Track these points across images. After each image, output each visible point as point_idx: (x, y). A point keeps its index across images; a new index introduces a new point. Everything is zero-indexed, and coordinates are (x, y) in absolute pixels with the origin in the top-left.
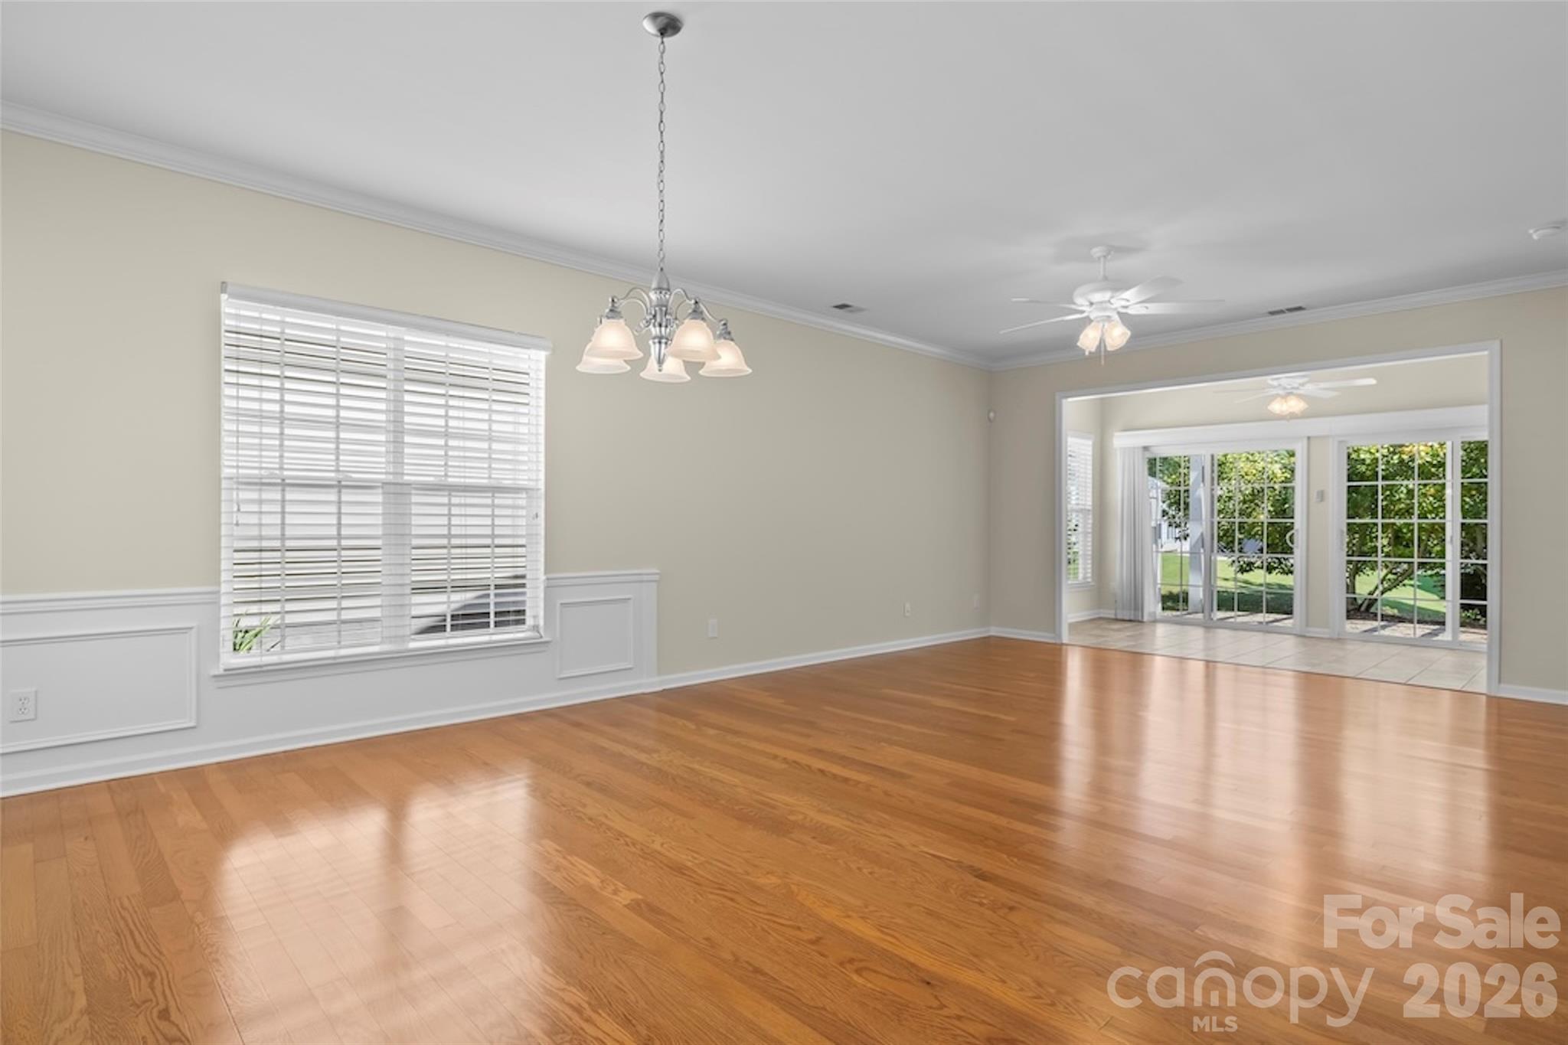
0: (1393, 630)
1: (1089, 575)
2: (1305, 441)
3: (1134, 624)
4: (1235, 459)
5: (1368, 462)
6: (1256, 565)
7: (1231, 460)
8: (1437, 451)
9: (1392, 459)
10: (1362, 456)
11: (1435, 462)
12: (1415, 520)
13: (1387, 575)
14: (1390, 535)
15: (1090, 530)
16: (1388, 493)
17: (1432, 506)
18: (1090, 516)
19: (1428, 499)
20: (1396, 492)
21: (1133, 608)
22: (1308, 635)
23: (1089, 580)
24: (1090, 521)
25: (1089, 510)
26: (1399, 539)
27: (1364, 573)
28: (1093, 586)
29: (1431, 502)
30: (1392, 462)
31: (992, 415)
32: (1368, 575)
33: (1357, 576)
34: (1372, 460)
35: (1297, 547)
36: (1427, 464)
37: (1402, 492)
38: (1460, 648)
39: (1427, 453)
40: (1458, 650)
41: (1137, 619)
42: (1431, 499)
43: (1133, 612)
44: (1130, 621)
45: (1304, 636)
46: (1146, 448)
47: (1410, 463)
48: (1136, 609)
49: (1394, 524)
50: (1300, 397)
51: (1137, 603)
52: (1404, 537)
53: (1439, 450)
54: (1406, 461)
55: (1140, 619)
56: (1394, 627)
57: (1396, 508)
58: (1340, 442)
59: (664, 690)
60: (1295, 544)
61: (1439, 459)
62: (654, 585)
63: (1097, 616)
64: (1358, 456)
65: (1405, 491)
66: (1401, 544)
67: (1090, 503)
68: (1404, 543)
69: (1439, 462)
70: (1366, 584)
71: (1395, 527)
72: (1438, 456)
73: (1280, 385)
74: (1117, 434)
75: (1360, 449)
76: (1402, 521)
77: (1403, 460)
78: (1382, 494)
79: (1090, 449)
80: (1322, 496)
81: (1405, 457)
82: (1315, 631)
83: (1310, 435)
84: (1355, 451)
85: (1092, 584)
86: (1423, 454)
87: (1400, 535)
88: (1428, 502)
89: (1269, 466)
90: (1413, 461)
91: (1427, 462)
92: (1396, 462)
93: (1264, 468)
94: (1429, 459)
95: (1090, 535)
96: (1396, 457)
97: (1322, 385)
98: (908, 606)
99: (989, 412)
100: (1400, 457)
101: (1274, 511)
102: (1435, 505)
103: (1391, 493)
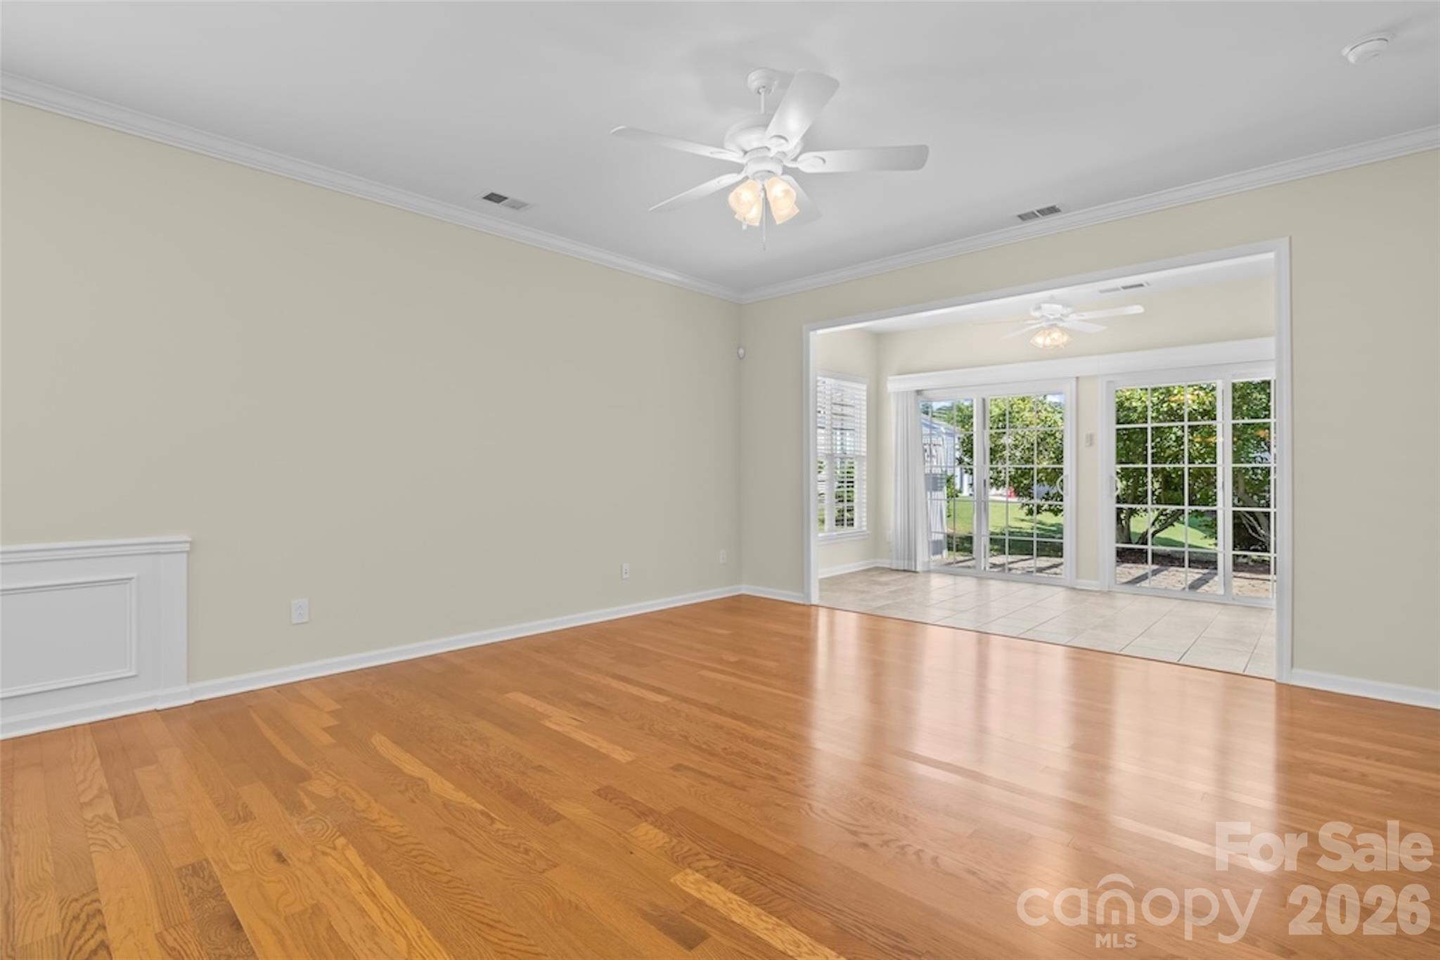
0: (1165, 575)
1: (865, 524)
2: (1074, 383)
3: (909, 574)
4: (1021, 409)
5: (1139, 409)
6: (1043, 508)
7: (1017, 410)
8: (1203, 399)
9: (1162, 407)
10: (1134, 404)
11: (1201, 410)
12: (1186, 466)
13: (1158, 516)
14: (1160, 480)
15: (865, 477)
16: (1158, 440)
17: (1199, 452)
18: (865, 463)
19: (1195, 446)
20: (1165, 439)
21: (906, 557)
22: (1078, 587)
23: (865, 529)
24: (865, 468)
25: (863, 457)
26: (1171, 485)
27: (1138, 515)
28: (868, 534)
29: (1197, 449)
30: (1161, 410)
31: (741, 351)
32: (1142, 516)
33: (1132, 517)
34: (1143, 408)
35: (1067, 495)
36: (1194, 412)
37: (1171, 439)
38: (1232, 602)
39: (1194, 401)
40: (1231, 605)
41: (910, 569)
42: (1198, 445)
43: (906, 562)
44: (905, 571)
45: (1074, 589)
46: (919, 392)
47: (1179, 411)
48: (909, 559)
49: (1164, 469)
50: (1063, 330)
51: (910, 554)
52: (1172, 482)
53: (1205, 398)
54: (1175, 409)
55: (913, 569)
56: (1166, 572)
57: (1166, 455)
58: (1110, 382)
59: (196, 702)
60: (1065, 491)
61: (1205, 407)
62: (185, 555)
63: (872, 566)
64: (1131, 403)
65: (1174, 438)
66: (1170, 489)
67: (865, 450)
68: (1173, 487)
69: (1205, 410)
70: (1140, 524)
71: (1165, 472)
72: (1204, 404)
73: (1043, 316)
74: (890, 378)
75: (1133, 398)
76: (1172, 466)
77: (1172, 408)
78: (1153, 441)
79: (865, 393)
80: (1091, 439)
81: (1174, 405)
82: (1083, 583)
83: (1078, 375)
84: (1128, 399)
85: (868, 532)
86: (1190, 402)
87: (1169, 479)
88: (1195, 448)
89: (1050, 415)
90: (1181, 409)
91: (1194, 410)
92: (1165, 409)
93: (1046, 418)
94: (1195, 407)
95: (865, 482)
96: (1165, 405)
97: (1087, 315)
98: (626, 566)
99: (738, 348)
100: (1169, 405)
101: (1056, 457)
102: (1202, 452)
103: (1161, 440)
